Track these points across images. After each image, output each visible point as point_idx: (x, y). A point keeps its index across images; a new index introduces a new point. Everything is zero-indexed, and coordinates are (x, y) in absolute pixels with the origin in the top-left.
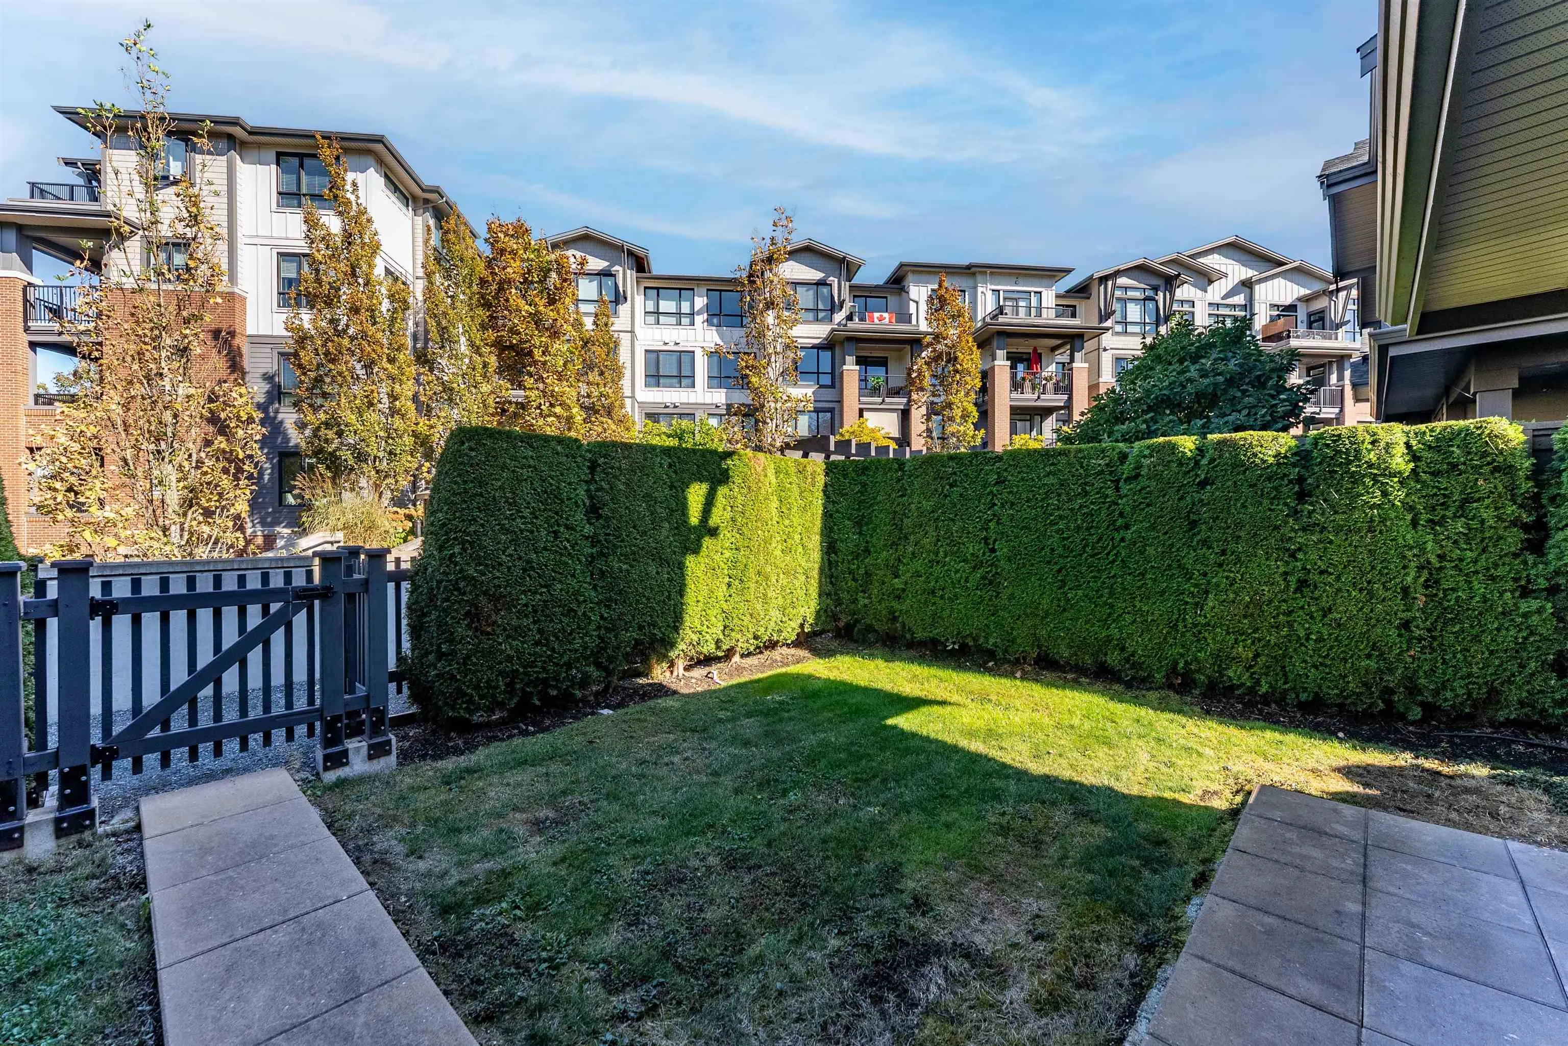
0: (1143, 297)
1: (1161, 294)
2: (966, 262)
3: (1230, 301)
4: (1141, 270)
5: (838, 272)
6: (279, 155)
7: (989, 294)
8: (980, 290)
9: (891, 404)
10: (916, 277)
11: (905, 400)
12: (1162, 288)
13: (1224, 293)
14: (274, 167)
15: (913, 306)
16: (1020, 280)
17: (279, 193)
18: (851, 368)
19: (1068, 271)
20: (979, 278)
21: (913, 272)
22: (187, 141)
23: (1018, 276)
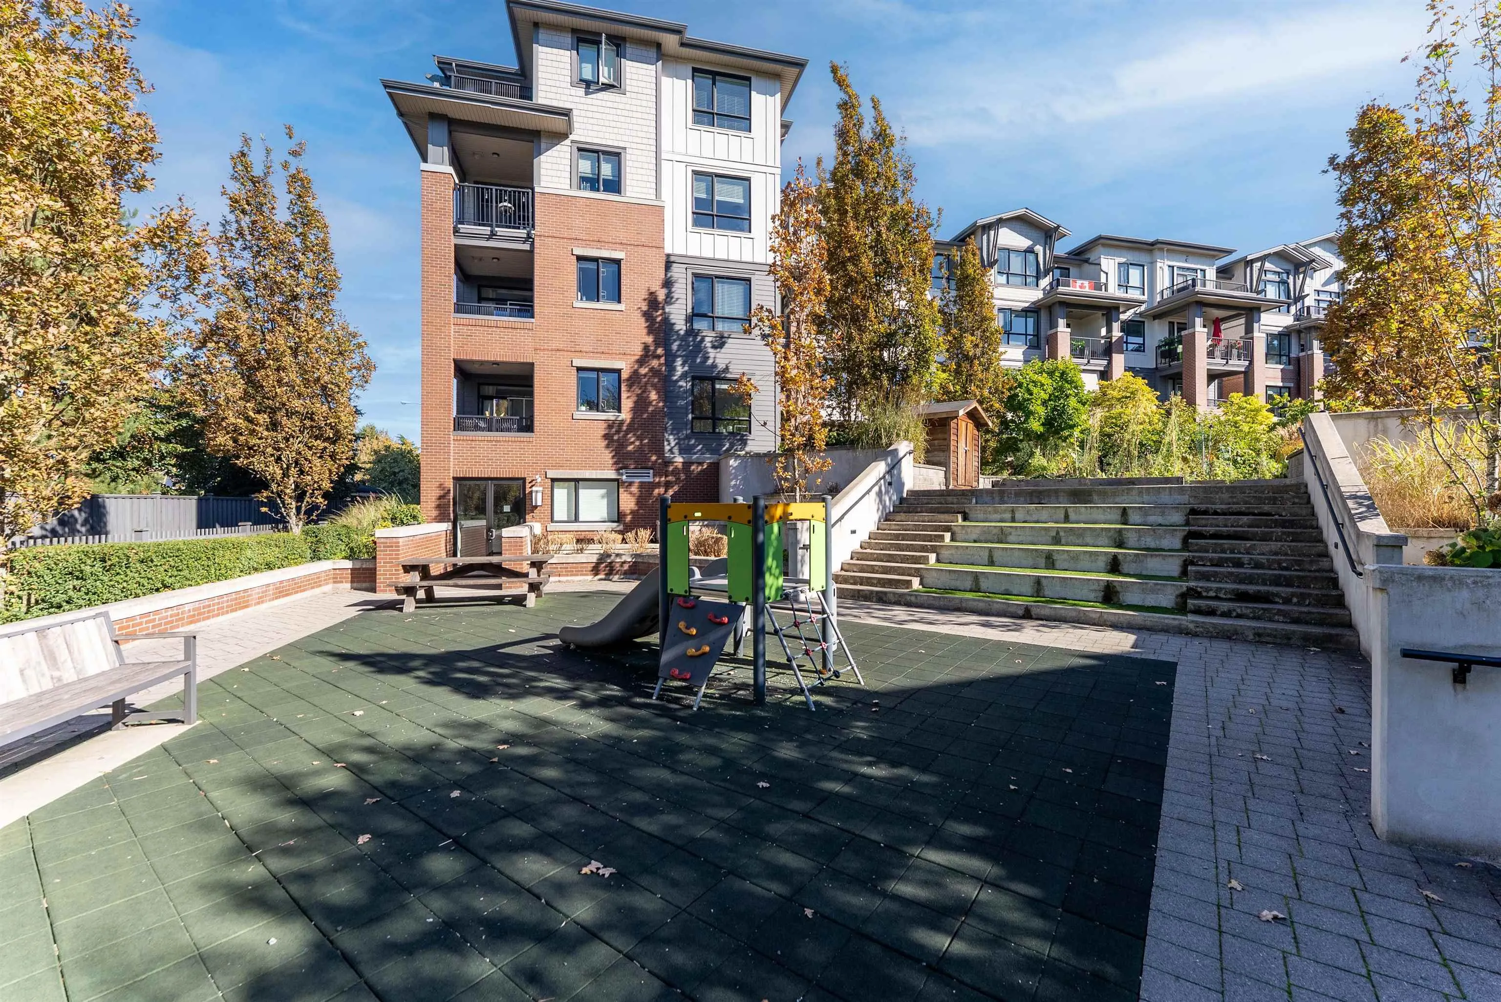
0: (1278, 279)
1: (1291, 277)
2: (1151, 239)
3: (1327, 288)
4: (1281, 256)
5: (1043, 241)
6: (695, 70)
7: (1166, 269)
8: (1159, 265)
9: (1096, 365)
10: (1107, 250)
11: (1105, 362)
12: (1292, 272)
13: (1323, 281)
14: (690, 82)
15: (1103, 276)
16: (1190, 258)
17: (694, 110)
18: (1063, 331)
19: (1229, 252)
20: (1157, 253)
21: (1104, 245)
22: (618, 46)
23: (1188, 254)
